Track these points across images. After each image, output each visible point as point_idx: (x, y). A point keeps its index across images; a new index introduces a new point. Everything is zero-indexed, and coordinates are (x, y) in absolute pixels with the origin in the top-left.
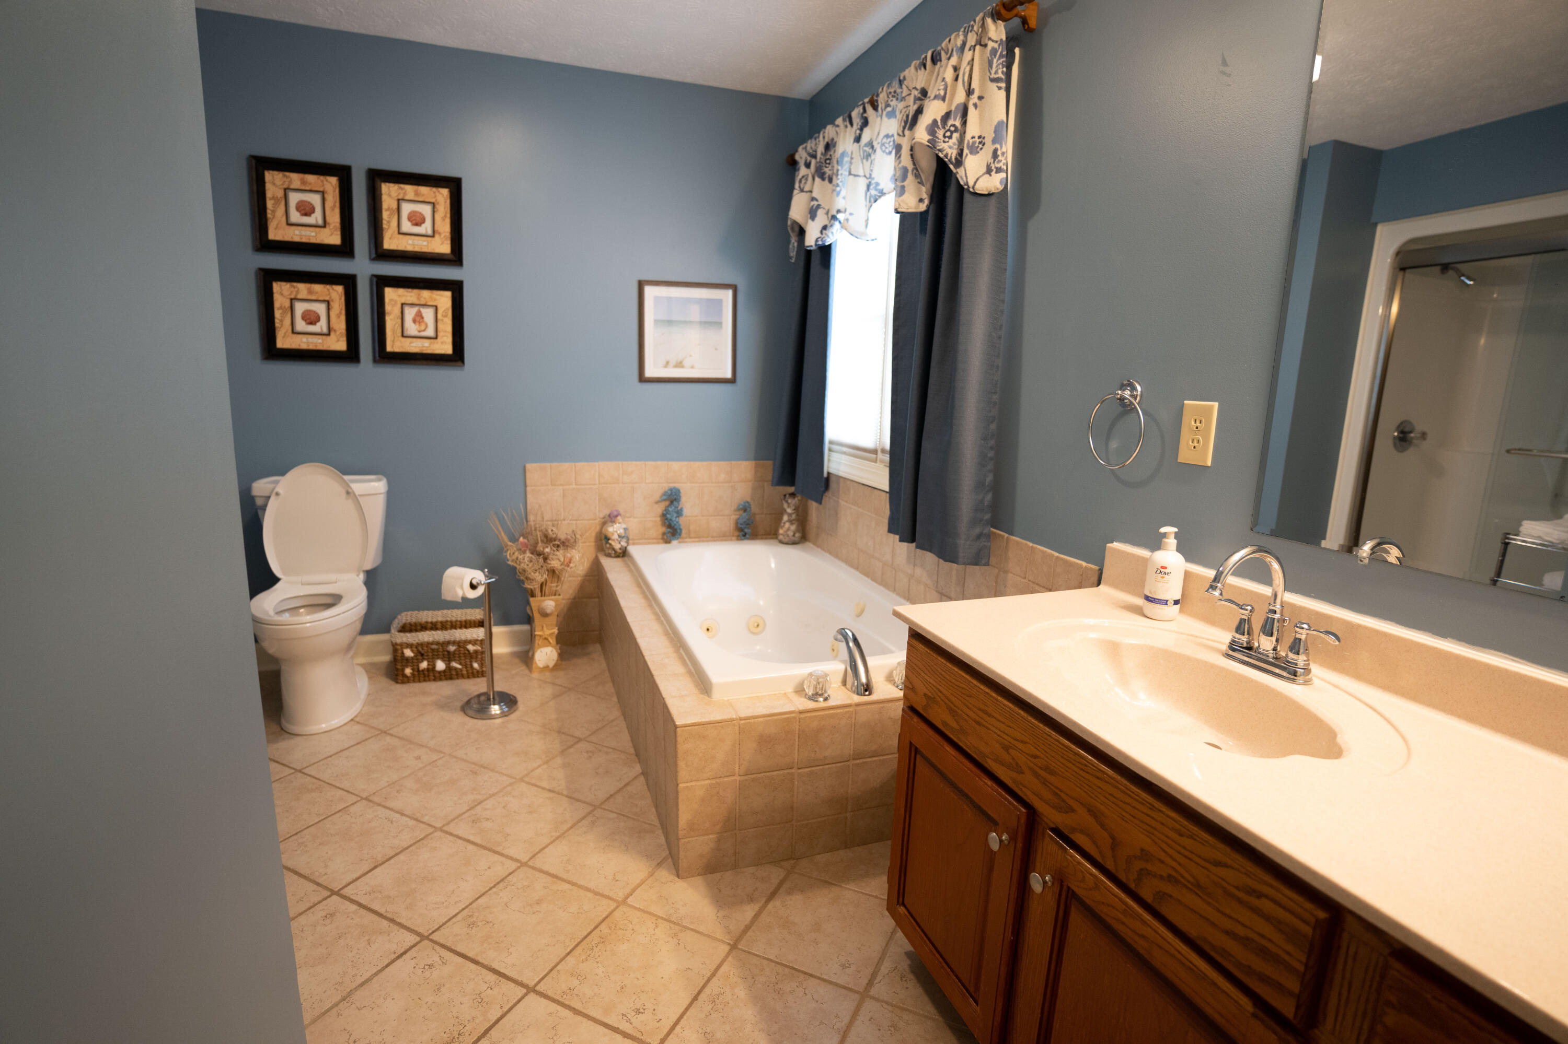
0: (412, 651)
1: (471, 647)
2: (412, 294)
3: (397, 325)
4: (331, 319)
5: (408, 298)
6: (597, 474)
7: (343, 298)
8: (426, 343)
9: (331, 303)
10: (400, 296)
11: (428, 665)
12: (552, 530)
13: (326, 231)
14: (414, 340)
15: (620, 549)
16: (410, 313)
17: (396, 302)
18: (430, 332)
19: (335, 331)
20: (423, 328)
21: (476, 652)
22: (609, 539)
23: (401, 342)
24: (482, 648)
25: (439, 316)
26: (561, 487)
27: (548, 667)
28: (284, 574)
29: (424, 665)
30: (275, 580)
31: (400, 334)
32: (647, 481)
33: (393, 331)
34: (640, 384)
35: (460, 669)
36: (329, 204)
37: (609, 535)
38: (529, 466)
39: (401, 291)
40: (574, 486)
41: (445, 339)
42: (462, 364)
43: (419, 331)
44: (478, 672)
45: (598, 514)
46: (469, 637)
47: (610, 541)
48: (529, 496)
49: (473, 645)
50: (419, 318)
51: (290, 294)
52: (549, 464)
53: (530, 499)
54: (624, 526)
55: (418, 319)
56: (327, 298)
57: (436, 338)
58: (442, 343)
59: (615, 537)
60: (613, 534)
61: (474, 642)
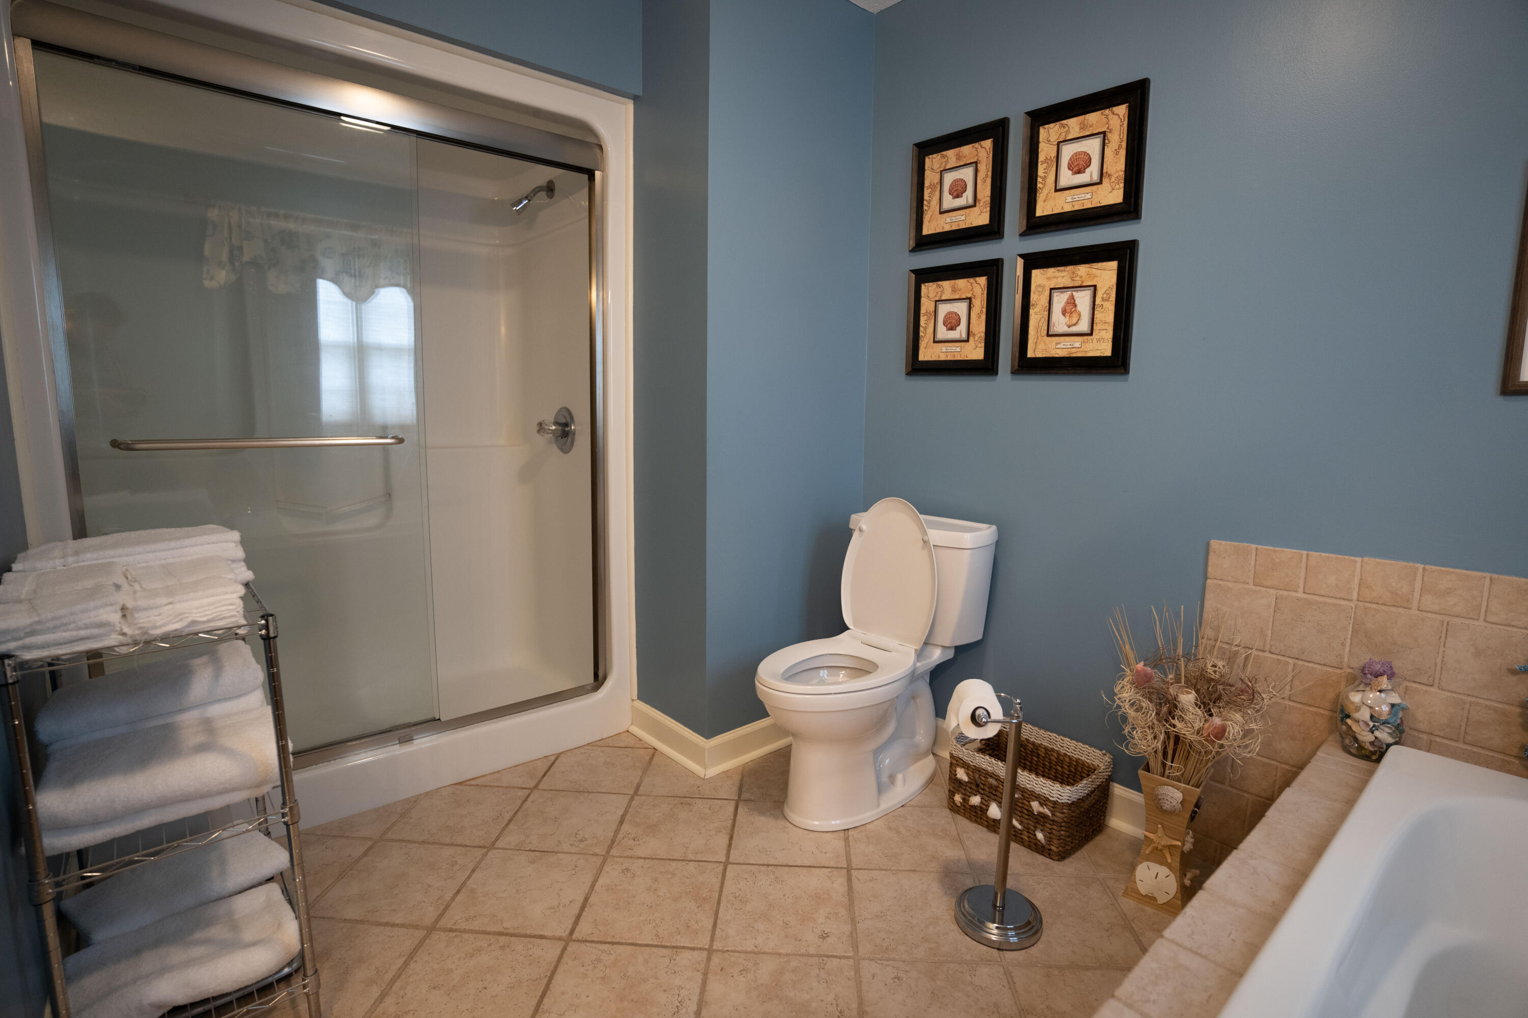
0: (968, 774)
1: (1035, 805)
2: (1063, 274)
3: (1043, 320)
4: (971, 321)
5: (1060, 280)
6: (1356, 580)
7: (985, 292)
8: (1077, 342)
9: (973, 300)
10: (1049, 279)
11: (981, 802)
12: (1214, 666)
13: (976, 210)
14: (1062, 338)
15: (1372, 743)
16: (1060, 300)
17: (1043, 287)
18: (1084, 327)
19: (974, 335)
20: (1074, 321)
21: (1041, 815)
22: (1348, 716)
23: (1045, 343)
24: (1053, 815)
25: (1098, 301)
26: (1272, 591)
27: (1154, 899)
28: (855, 625)
29: (976, 800)
30: (844, 628)
31: (1045, 332)
32: (1491, 618)
33: (1037, 329)
34: (1501, 399)
35: (1020, 830)
36: (981, 175)
37: (1350, 709)
38: (1214, 543)
39: (1051, 271)
40: (1301, 595)
41: (1103, 334)
42: (1123, 371)
43: (1069, 327)
44: (1043, 847)
45: (1346, 659)
46: (1038, 790)
47: (1349, 721)
48: (1209, 596)
49: (1041, 804)
50: (1070, 308)
51: (935, 296)
52: (1254, 546)
53: (1210, 603)
54: (1395, 699)
55: (1068, 308)
56: (969, 296)
57: (1091, 334)
58: (1098, 340)
59: (1365, 714)
60: (1358, 709)
61: (1044, 801)
